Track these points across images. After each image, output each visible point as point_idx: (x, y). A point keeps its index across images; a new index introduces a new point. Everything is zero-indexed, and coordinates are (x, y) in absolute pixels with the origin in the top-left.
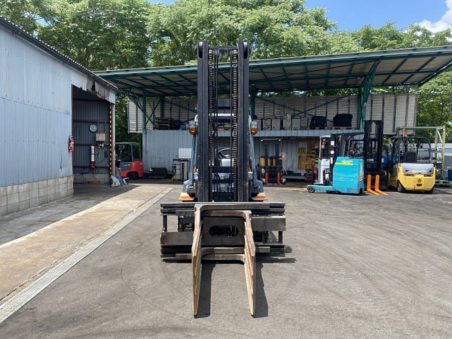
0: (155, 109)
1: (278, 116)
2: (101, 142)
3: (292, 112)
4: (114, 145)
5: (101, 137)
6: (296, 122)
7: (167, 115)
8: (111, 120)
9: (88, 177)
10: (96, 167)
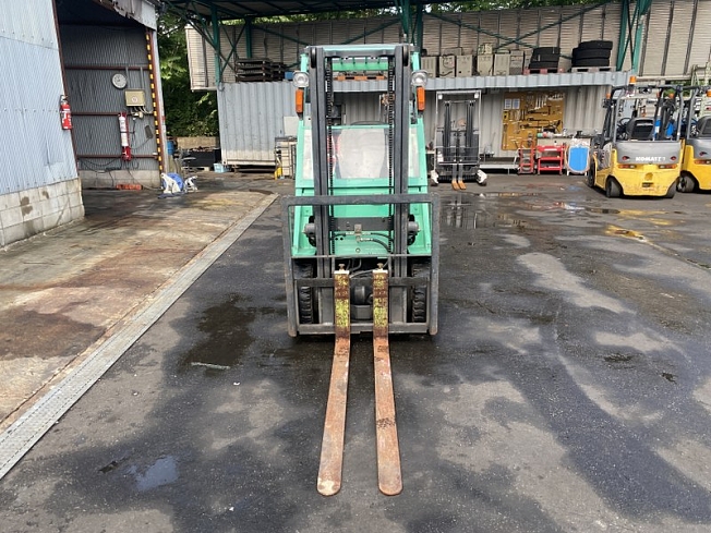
0: (236, 43)
1: (467, 50)
2: (138, 108)
3: (494, 40)
4: (162, 113)
5: (135, 98)
6: (503, 60)
7: (260, 53)
8: (151, 62)
9: (119, 177)
10: (133, 157)
